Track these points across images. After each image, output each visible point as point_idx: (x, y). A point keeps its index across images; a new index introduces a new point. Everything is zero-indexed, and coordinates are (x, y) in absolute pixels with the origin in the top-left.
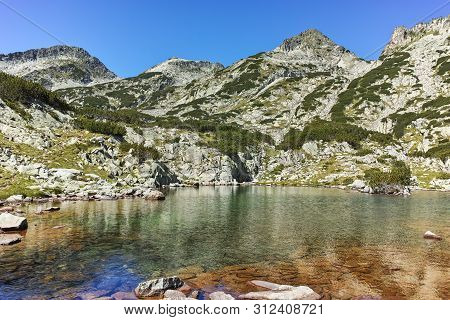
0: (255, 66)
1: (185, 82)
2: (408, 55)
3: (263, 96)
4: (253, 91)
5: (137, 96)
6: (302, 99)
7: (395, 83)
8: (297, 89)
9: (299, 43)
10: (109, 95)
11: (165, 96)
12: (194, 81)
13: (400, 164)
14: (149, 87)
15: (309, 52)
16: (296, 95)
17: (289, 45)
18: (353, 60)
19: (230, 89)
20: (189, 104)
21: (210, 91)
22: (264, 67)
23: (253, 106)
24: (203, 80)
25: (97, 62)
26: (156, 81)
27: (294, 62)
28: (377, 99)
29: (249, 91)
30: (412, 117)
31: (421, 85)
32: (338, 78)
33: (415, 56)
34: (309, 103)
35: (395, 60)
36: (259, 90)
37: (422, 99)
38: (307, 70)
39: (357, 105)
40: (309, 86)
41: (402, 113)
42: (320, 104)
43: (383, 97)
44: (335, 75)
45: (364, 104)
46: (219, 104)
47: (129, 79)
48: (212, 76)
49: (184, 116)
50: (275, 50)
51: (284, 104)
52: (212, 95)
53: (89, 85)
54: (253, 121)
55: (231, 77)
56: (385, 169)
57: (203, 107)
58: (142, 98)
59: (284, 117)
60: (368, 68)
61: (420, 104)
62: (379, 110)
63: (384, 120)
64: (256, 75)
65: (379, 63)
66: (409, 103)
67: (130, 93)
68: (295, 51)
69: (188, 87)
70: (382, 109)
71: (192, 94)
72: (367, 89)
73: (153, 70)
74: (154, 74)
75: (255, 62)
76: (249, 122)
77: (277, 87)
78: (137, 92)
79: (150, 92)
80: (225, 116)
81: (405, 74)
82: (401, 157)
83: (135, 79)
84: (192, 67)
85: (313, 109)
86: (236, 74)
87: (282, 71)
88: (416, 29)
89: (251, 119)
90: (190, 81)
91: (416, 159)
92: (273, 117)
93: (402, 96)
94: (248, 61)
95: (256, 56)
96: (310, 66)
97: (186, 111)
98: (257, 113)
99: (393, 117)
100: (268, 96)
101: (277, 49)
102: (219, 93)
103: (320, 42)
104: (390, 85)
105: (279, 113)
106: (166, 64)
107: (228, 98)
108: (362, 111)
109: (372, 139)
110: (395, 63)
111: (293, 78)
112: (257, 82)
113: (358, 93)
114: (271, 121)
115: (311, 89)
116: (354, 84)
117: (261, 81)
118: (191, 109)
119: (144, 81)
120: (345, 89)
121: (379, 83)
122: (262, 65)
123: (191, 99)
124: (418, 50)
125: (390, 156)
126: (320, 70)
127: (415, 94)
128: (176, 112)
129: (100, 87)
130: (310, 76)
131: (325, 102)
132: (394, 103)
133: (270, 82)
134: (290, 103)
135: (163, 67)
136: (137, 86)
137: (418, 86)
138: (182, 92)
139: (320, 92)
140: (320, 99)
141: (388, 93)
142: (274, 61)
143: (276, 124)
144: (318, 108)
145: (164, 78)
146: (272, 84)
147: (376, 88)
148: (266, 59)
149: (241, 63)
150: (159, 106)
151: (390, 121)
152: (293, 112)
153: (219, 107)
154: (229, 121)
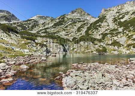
0: (63, 18)
1: (42, 22)
2: (106, 17)
3: (66, 27)
4: (62, 26)
5: (27, 26)
6: (77, 29)
7: (102, 24)
8: (75, 26)
9: (76, 12)
10: (18, 26)
11: (36, 27)
12: (45, 22)
13: (104, 47)
14: (30, 24)
15: (79, 15)
16: (75, 27)
17: (73, 12)
18: (91, 17)
19: (56, 25)
20: (43, 29)
21: (50, 26)
22: (66, 19)
23: (63, 30)
24: (48, 22)
25: (13, 16)
26: (32, 22)
27: (74, 17)
28: (98, 29)
29: (61, 26)
30: (107, 34)
31: (109, 25)
32: (87, 23)
33: (108, 17)
34: (79, 30)
35: (102, 18)
36: (64, 26)
37: (109, 29)
38: (78, 20)
39: (92, 30)
40: (79, 25)
41: (104, 33)
42: (82, 30)
43: (99, 28)
44: (86, 22)
45: (94, 30)
46: (53, 29)
47: (24, 21)
48: (50, 21)
49: (42, 33)
50: (69, 14)
51: (72, 30)
52: (50, 27)
53: (11, 23)
54: (63, 35)
55: (56, 21)
56: (101, 49)
57: (48, 30)
58: (28, 27)
59: (72, 34)
60: (95, 20)
61: (109, 31)
62: (98, 32)
63: (99, 35)
64: (63, 21)
65: (98, 19)
66: (106, 30)
67: (24, 25)
68: (75, 14)
69: (43, 24)
70: (99, 32)
71: (44, 26)
72: (95, 26)
73: (31, 19)
74: (32, 20)
75: (63, 17)
76: (62, 35)
77: (69, 25)
78: (26, 25)
79: (31, 25)
80: (54, 33)
81: (105, 22)
82: (104, 45)
83: (26, 21)
84: (44, 18)
85: (80, 31)
86: (57, 21)
87: (71, 20)
88: (108, 9)
89: (62, 34)
90: (43, 22)
91: (108, 46)
92: (68, 34)
93: (104, 28)
94: (61, 17)
95: (63, 15)
96: (79, 19)
97: (42, 32)
98: (64, 32)
99: (102, 34)
100: (67, 27)
101: (69, 13)
102: (52, 26)
103: (82, 12)
104: (101, 25)
105: (70, 32)
106: (35, 17)
107: (55, 28)
108: (94, 32)
109: (97, 41)
110: (102, 19)
111: (74, 22)
112: (64, 23)
113: (92, 27)
114: (68, 35)
115: (79, 26)
116: (91, 24)
117: (65, 23)
118: (44, 31)
119: (29, 22)
120: (89, 26)
121: (98, 24)
122: (65, 18)
123: (44, 28)
124: (109, 15)
125: (102, 45)
126: (82, 20)
127: (107, 28)
128: (39, 32)
129: (15, 23)
130: (79, 22)
131: (83, 29)
132: (102, 30)
133: (68, 23)
134: (73, 30)
135: (35, 18)
136: (26, 23)
137: (108, 25)
138: (41, 25)
139: (82, 26)
140: (82, 29)
141: (101, 27)
142: (69, 17)
143: (70, 36)
144: (81, 31)
145: (35, 21)
146: (68, 24)
147: (97, 26)
148: (66, 16)
149: (59, 17)
150: (34, 30)
151: (101, 35)
152: (74, 32)
153: (52, 30)
154: (56, 34)
